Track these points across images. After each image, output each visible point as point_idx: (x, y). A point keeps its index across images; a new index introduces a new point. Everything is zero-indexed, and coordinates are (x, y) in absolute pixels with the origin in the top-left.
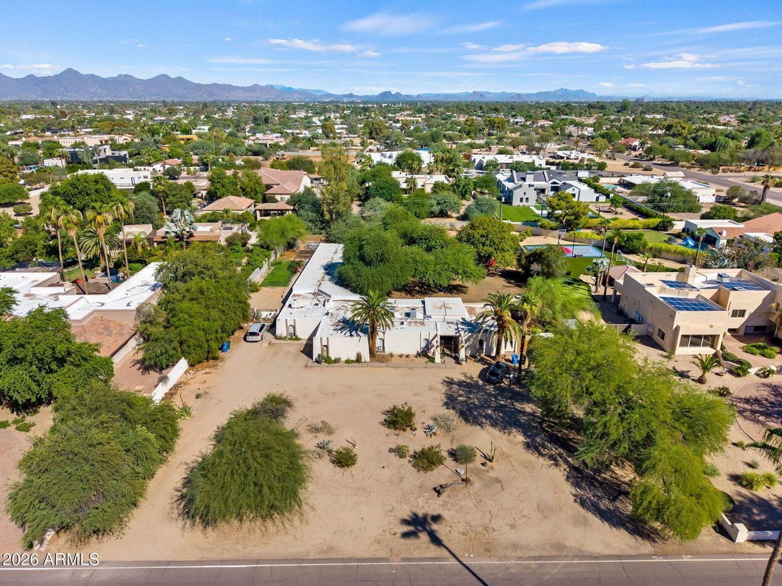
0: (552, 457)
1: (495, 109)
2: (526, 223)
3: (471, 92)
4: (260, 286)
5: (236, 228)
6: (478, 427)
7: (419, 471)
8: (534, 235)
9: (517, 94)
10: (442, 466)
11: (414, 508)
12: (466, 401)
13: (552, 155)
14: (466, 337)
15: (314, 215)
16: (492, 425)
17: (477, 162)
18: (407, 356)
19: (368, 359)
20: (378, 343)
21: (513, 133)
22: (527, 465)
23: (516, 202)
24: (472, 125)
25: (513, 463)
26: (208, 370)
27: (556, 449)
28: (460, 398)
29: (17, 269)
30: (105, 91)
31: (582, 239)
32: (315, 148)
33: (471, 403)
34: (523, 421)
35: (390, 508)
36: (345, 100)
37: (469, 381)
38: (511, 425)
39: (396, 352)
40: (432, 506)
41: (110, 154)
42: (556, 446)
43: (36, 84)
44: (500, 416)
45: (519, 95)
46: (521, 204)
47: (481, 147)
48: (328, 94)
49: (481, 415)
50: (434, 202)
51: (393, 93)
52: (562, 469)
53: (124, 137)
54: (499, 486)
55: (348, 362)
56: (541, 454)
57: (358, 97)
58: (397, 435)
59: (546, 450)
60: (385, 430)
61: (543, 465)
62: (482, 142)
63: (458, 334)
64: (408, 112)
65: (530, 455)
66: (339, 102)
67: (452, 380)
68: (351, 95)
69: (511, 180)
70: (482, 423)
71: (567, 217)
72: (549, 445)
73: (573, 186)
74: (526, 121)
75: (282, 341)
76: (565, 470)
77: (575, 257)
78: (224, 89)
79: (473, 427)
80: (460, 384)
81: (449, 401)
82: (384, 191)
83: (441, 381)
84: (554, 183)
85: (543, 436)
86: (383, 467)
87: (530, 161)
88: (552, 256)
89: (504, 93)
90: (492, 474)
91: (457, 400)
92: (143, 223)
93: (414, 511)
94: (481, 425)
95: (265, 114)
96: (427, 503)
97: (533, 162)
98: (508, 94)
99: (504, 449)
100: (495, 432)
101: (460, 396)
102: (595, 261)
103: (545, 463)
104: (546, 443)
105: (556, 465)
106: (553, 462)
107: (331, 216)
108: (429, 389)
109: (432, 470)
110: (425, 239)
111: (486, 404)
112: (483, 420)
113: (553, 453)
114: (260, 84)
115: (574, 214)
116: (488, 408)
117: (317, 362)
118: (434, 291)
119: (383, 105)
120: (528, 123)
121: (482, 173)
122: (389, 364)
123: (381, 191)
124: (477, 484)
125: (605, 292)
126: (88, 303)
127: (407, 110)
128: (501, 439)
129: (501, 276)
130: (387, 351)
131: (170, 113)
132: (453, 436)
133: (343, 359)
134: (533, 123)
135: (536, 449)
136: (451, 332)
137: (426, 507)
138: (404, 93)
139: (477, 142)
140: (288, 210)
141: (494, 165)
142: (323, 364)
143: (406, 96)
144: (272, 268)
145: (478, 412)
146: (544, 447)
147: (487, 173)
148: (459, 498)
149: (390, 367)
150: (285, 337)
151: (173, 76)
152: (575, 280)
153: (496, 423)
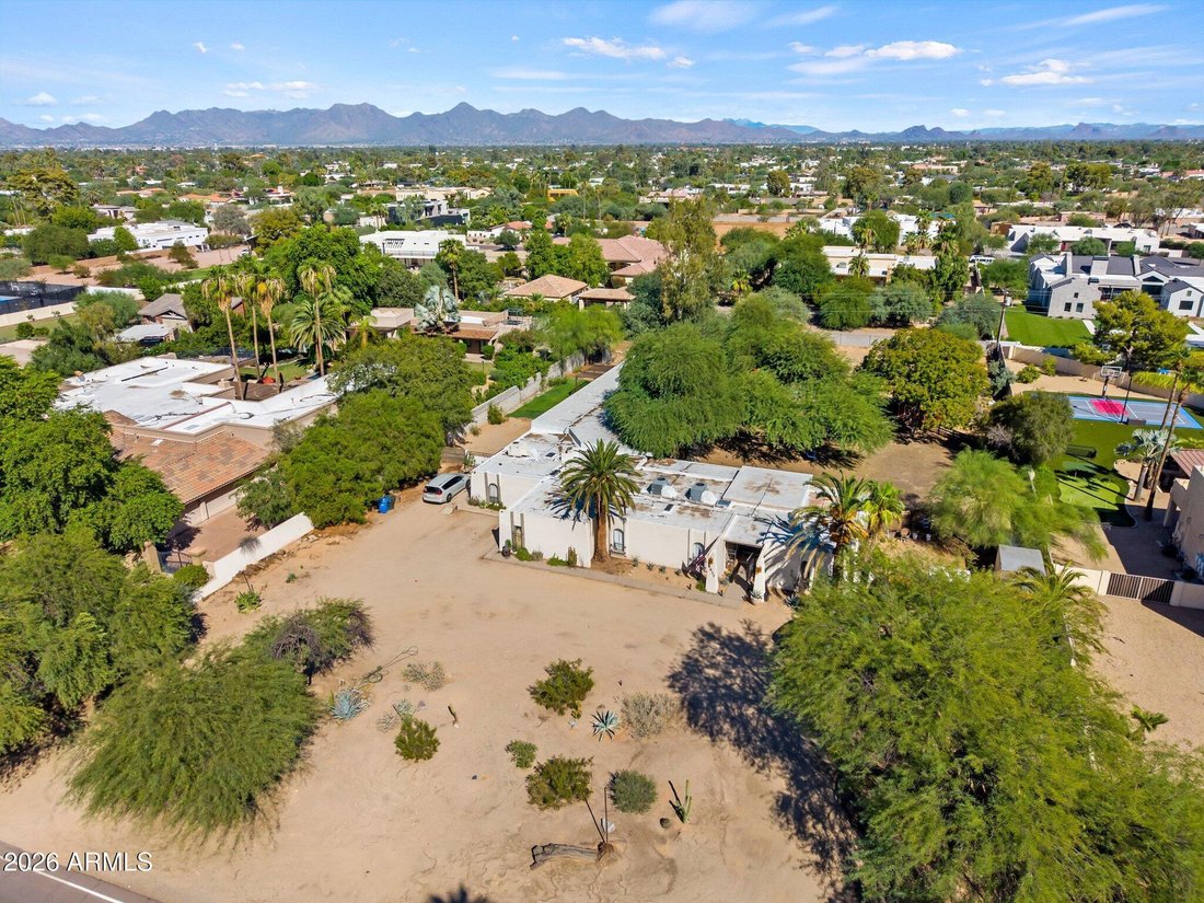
0: (822, 847)
1: (1109, 153)
2: (1052, 350)
3: (1075, 124)
4: (508, 416)
5: (525, 324)
6: (707, 738)
7: (531, 803)
8: (1059, 373)
9: (1168, 128)
10: (583, 803)
11: (472, 879)
12: (716, 680)
13: (1186, 230)
14: (776, 551)
15: (649, 308)
16: (737, 743)
17: (1017, 238)
18: (662, 570)
19: (588, 564)
20: (612, 537)
21: (1124, 191)
22: (755, 850)
23: (1056, 309)
24: (1042, 176)
25: (729, 838)
26: (337, 539)
27: (843, 830)
28: (710, 672)
29: (201, 357)
30: (502, 133)
31: (1161, 388)
32: (745, 211)
33: (725, 686)
34: (807, 747)
35: (428, 865)
36: (844, 141)
37: (748, 639)
38: (776, 749)
39: (645, 558)
40: (506, 886)
41: (446, 213)
42: (848, 824)
43: (421, 125)
44: (765, 725)
45: (1172, 129)
46: (1066, 315)
47: (1043, 213)
48: (820, 131)
49: (728, 715)
50: (880, 300)
51: (929, 128)
52: (827, 880)
53: (480, 192)
54: (665, 880)
55: (554, 562)
56: (802, 833)
57: (867, 135)
58: (543, 719)
59: (819, 827)
60: (530, 703)
61: (790, 858)
62: (1048, 205)
63: (760, 544)
64: (941, 158)
65: (777, 827)
66: (832, 144)
67: (718, 630)
68: (855, 133)
69: (1061, 270)
70: (720, 731)
71: (1139, 343)
72: (832, 816)
73: (1189, 286)
74: (1162, 171)
75: (477, 509)
76: (833, 884)
77: (1126, 423)
78: (660, 126)
79: (696, 737)
80: (729, 642)
81: (685, 673)
82: (798, 277)
83: (695, 629)
84: (1153, 279)
85: (830, 792)
86: (475, 778)
87: (1128, 238)
88: (1036, 414)
89: (1141, 127)
90: (668, 850)
91: (701, 672)
92: (403, 306)
93: (467, 885)
94: (714, 734)
95: (694, 160)
96: (501, 876)
97: (1134, 242)
98: (1152, 126)
99: (727, 800)
100: (732, 756)
101: (714, 666)
102: (1137, 433)
103: (800, 855)
104: (828, 810)
105: (821, 867)
106: (817, 858)
107: (676, 311)
108: (662, 641)
109: (557, 807)
110: (786, 360)
111: (755, 693)
112: (726, 727)
113: (832, 836)
114: (714, 119)
115: (1153, 338)
116: (751, 703)
117: (505, 554)
118: (794, 458)
119: (903, 148)
120: (1166, 175)
121: (1018, 257)
122: (620, 578)
123: (792, 276)
124: (624, 861)
125: (1151, 502)
126: (235, 412)
127: (938, 153)
128: (737, 776)
129: (944, 444)
130: (630, 554)
131: (568, 160)
132: (644, 746)
133: (547, 556)
134: (1176, 175)
135: (800, 819)
136: (749, 539)
137: (494, 884)
138: (947, 128)
139: (1037, 204)
140: (626, 301)
141: (1046, 245)
142: (513, 559)
143: (951, 133)
144: (549, 389)
145: (727, 708)
146: (819, 816)
147: (1023, 257)
148: (567, 883)
149: (619, 584)
150: (483, 504)
151: (592, 110)
152: (1101, 470)
153: (749, 740)
